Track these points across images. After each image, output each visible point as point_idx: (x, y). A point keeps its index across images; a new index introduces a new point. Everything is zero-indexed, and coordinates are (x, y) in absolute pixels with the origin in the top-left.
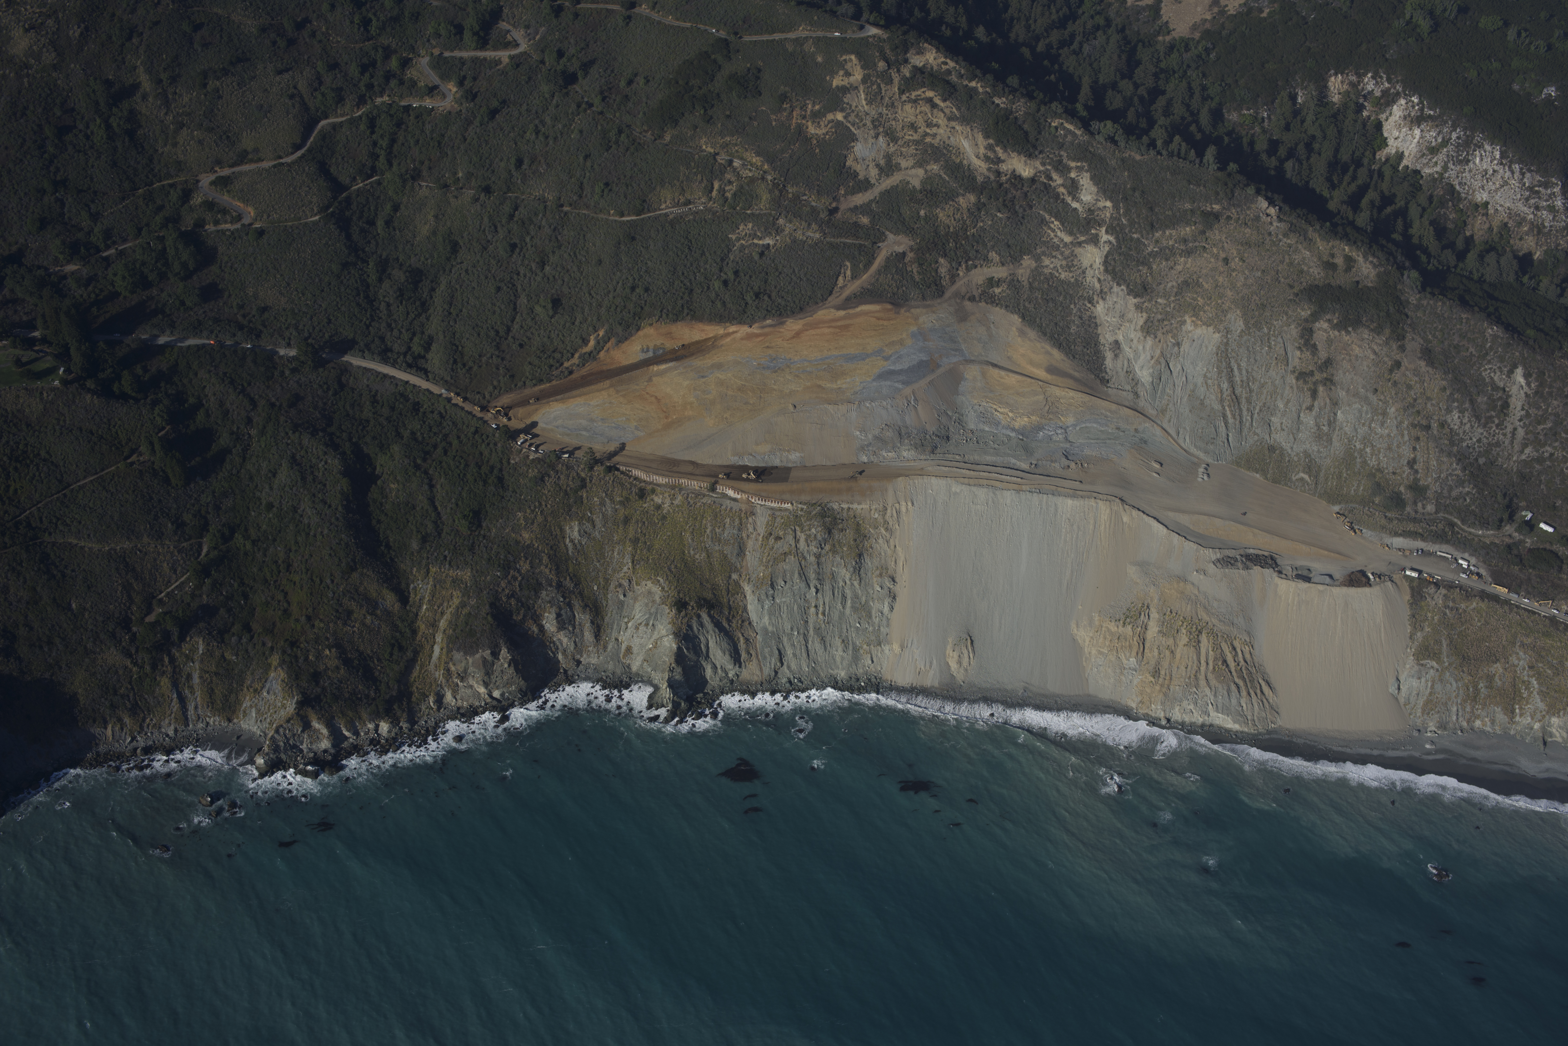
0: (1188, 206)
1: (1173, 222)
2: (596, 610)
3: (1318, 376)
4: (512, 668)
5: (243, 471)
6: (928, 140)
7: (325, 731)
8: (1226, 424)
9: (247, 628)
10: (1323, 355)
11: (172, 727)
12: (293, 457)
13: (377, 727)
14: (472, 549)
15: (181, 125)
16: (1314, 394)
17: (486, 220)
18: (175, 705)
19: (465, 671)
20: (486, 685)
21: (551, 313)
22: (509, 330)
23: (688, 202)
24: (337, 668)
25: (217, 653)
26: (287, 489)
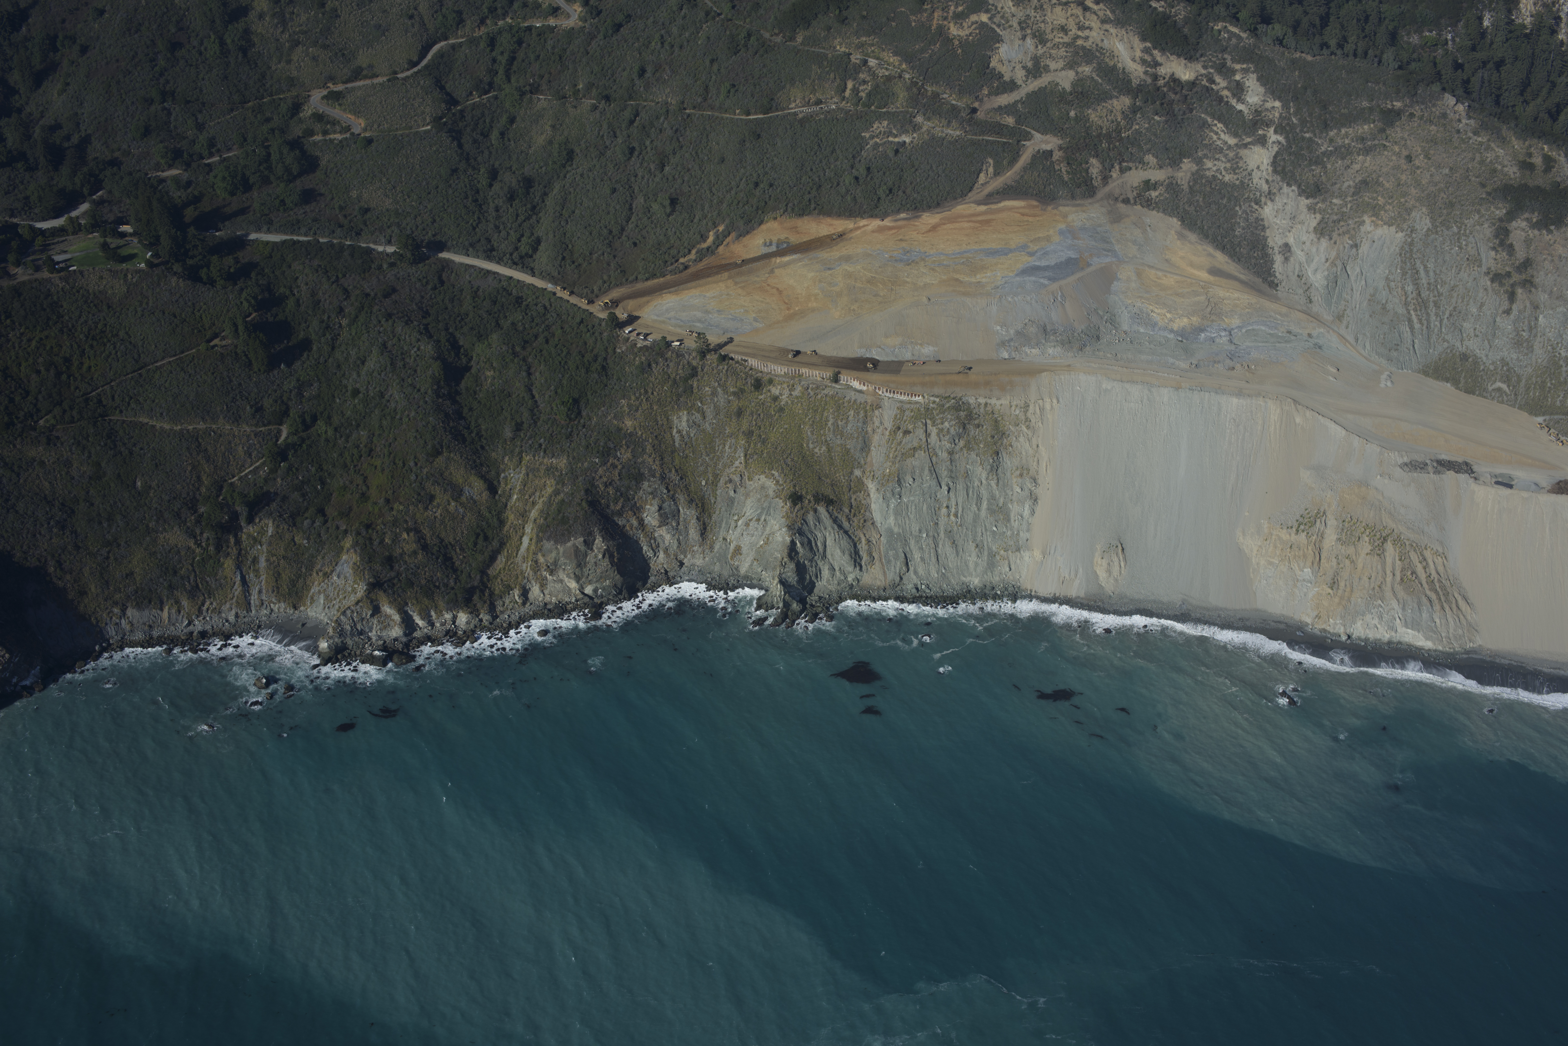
0: (1365, 104)
1: (1350, 120)
2: (704, 509)
3: (1516, 277)
4: (607, 560)
5: (331, 360)
6: (1080, 42)
7: (397, 617)
8: (1412, 328)
9: (321, 512)
10: (1521, 255)
11: (233, 612)
12: (384, 345)
13: (455, 618)
14: (569, 436)
15: (297, 43)
16: (1512, 297)
17: (605, 126)
18: (238, 589)
19: (555, 563)
20: (578, 579)
21: (668, 210)
22: (623, 229)
23: (819, 102)
24: (415, 553)
25: (288, 536)
26: (375, 374)
